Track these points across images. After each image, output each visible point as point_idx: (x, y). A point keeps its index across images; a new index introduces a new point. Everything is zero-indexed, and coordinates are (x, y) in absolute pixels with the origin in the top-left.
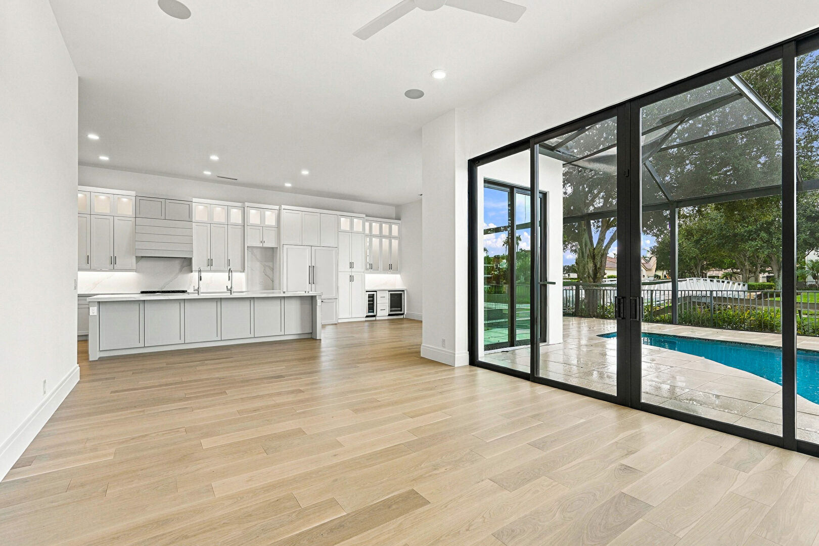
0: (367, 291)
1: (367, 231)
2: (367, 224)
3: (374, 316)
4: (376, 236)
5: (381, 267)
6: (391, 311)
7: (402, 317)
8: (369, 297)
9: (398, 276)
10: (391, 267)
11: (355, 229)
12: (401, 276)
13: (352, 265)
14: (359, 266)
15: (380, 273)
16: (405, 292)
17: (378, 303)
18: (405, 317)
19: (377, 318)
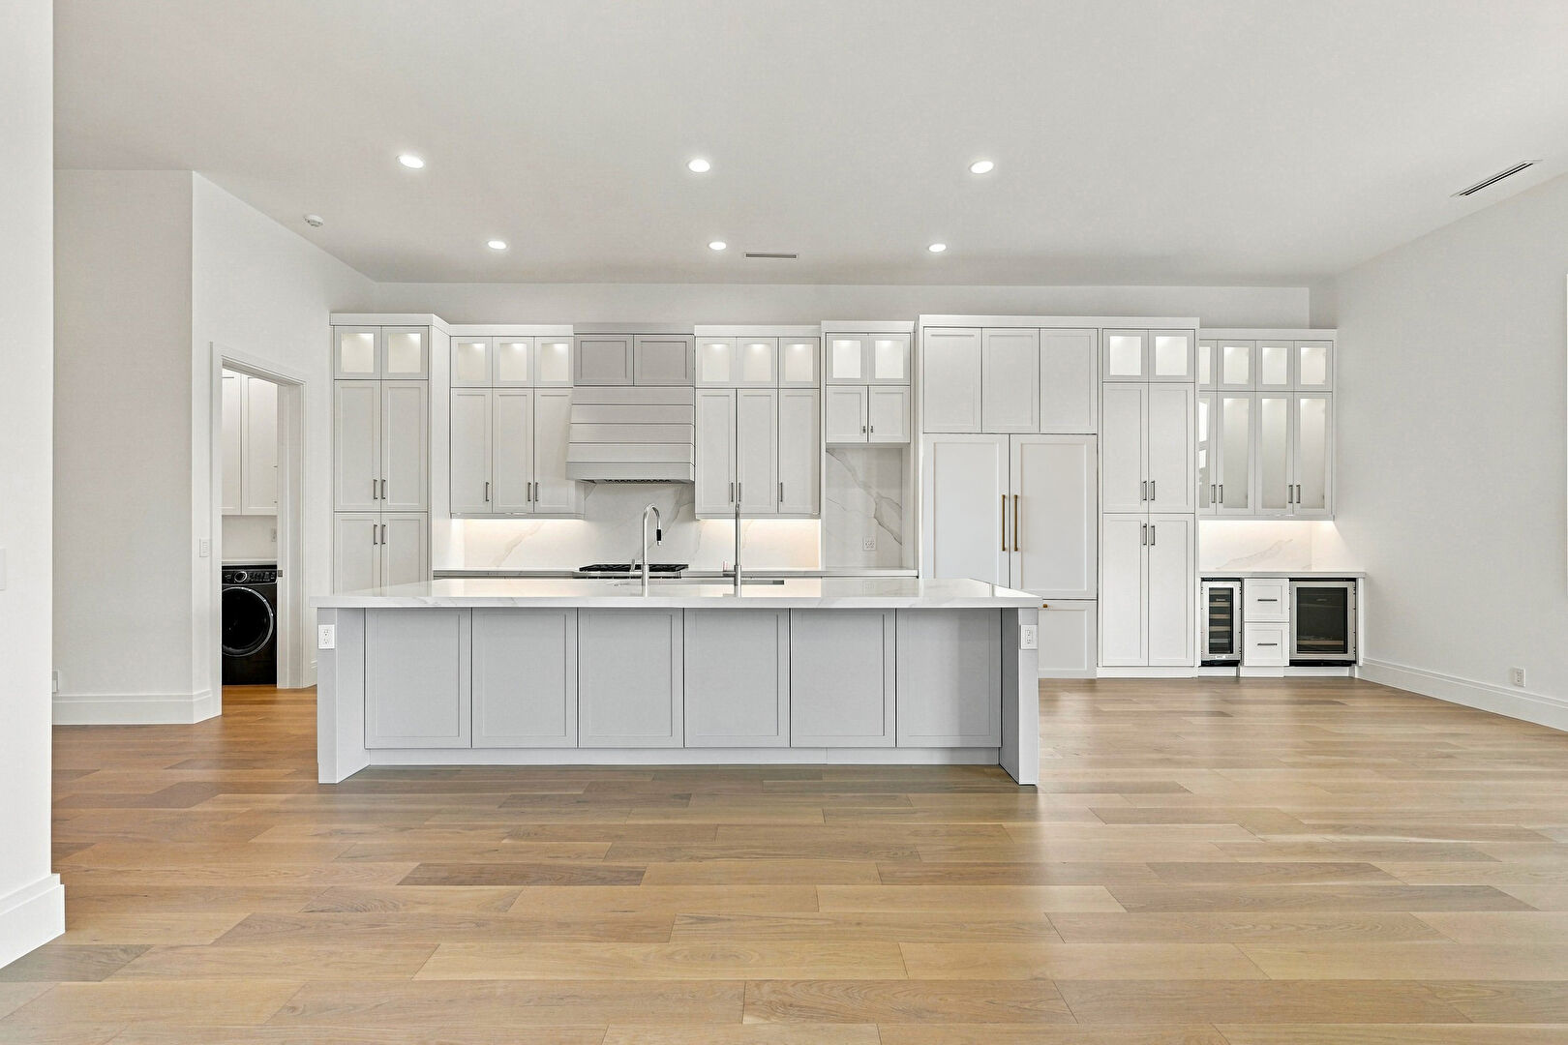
0: (1203, 580)
1: (1205, 376)
2: (1205, 354)
3: (1234, 663)
5: (1255, 496)
6: (1301, 649)
7: (1345, 672)
8: (1212, 598)
9: (1327, 527)
10: (1295, 494)
11: (1161, 370)
12: (1338, 527)
13: (1149, 491)
14: (1176, 491)
15: (1255, 516)
16: (1360, 582)
17: (1246, 619)
18: (1359, 672)
19: (1244, 672)
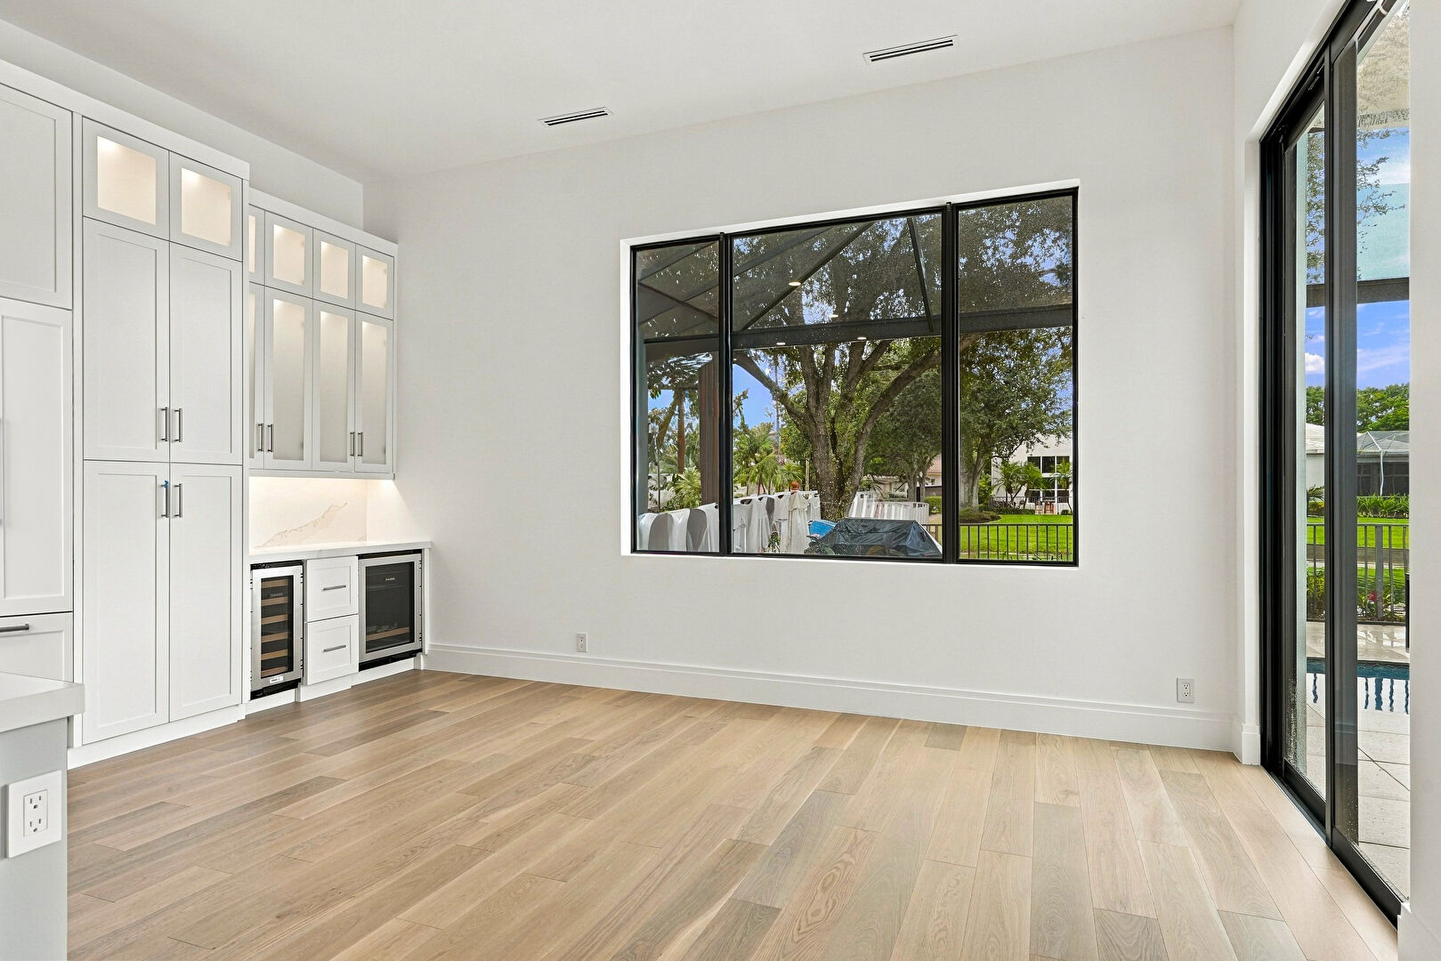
0: (254, 567)
3: (294, 684)
4: (287, 292)
5: (311, 444)
6: (370, 646)
7: (410, 664)
8: (266, 594)
9: (389, 487)
10: (357, 443)
11: (188, 227)
12: (401, 489)
13: (169, 425)
15: (312, 473)
16: (426, 552)
17: (309, 618)
18: (426, 662)
19: (306, 694)
